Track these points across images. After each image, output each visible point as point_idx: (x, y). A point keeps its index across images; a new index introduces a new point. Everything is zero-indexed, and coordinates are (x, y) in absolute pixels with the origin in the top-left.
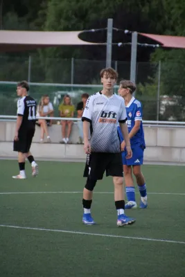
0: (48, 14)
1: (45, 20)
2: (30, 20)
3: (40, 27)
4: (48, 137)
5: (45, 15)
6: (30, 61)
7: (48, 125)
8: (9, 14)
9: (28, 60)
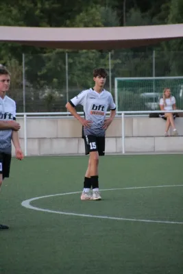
0: (171, 7)
1: (169, 13)
2: (153, 15)
3: (163, 21)
4: (175, 130)
5: (168, 8)
6: (154, 55)
7: (174, 118)
8: (132, 10)
9: (152, 54)
